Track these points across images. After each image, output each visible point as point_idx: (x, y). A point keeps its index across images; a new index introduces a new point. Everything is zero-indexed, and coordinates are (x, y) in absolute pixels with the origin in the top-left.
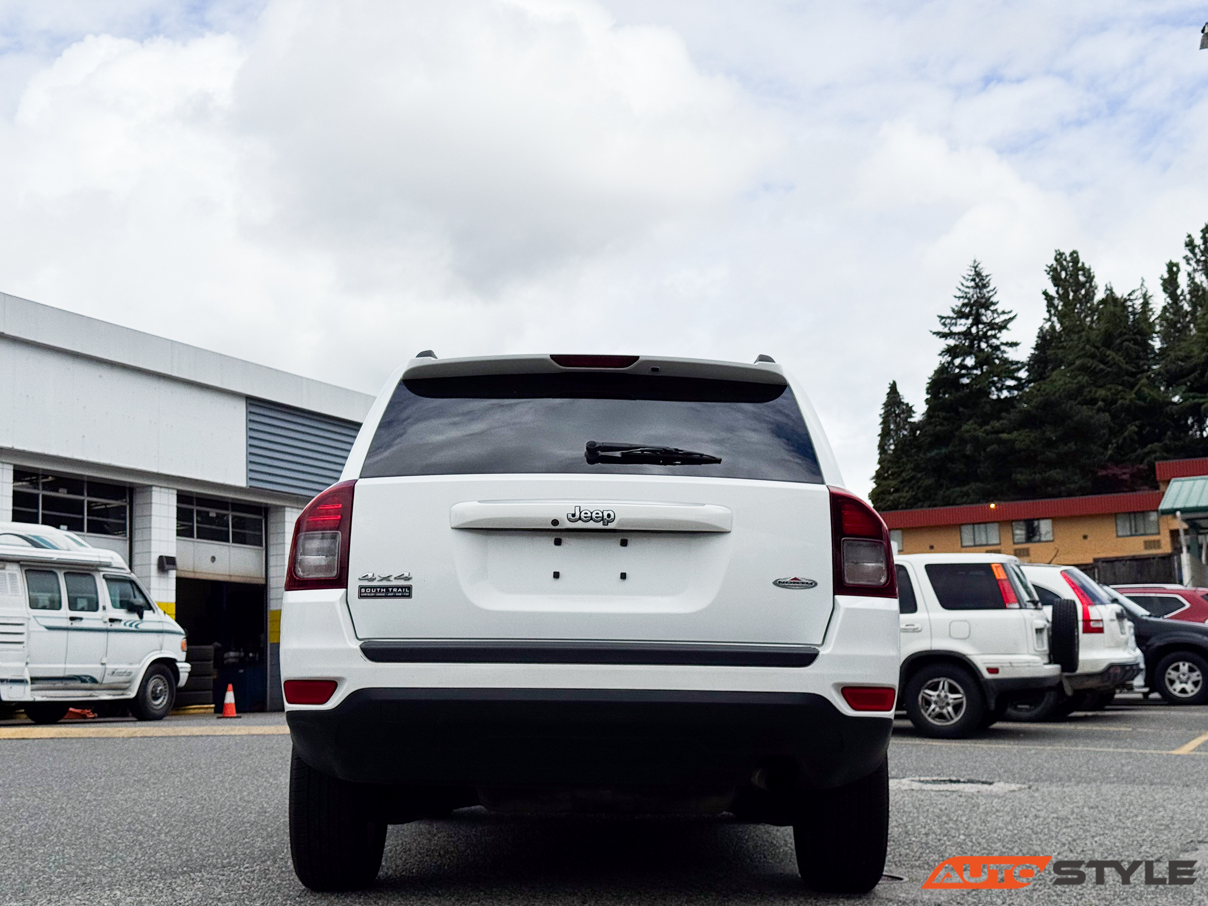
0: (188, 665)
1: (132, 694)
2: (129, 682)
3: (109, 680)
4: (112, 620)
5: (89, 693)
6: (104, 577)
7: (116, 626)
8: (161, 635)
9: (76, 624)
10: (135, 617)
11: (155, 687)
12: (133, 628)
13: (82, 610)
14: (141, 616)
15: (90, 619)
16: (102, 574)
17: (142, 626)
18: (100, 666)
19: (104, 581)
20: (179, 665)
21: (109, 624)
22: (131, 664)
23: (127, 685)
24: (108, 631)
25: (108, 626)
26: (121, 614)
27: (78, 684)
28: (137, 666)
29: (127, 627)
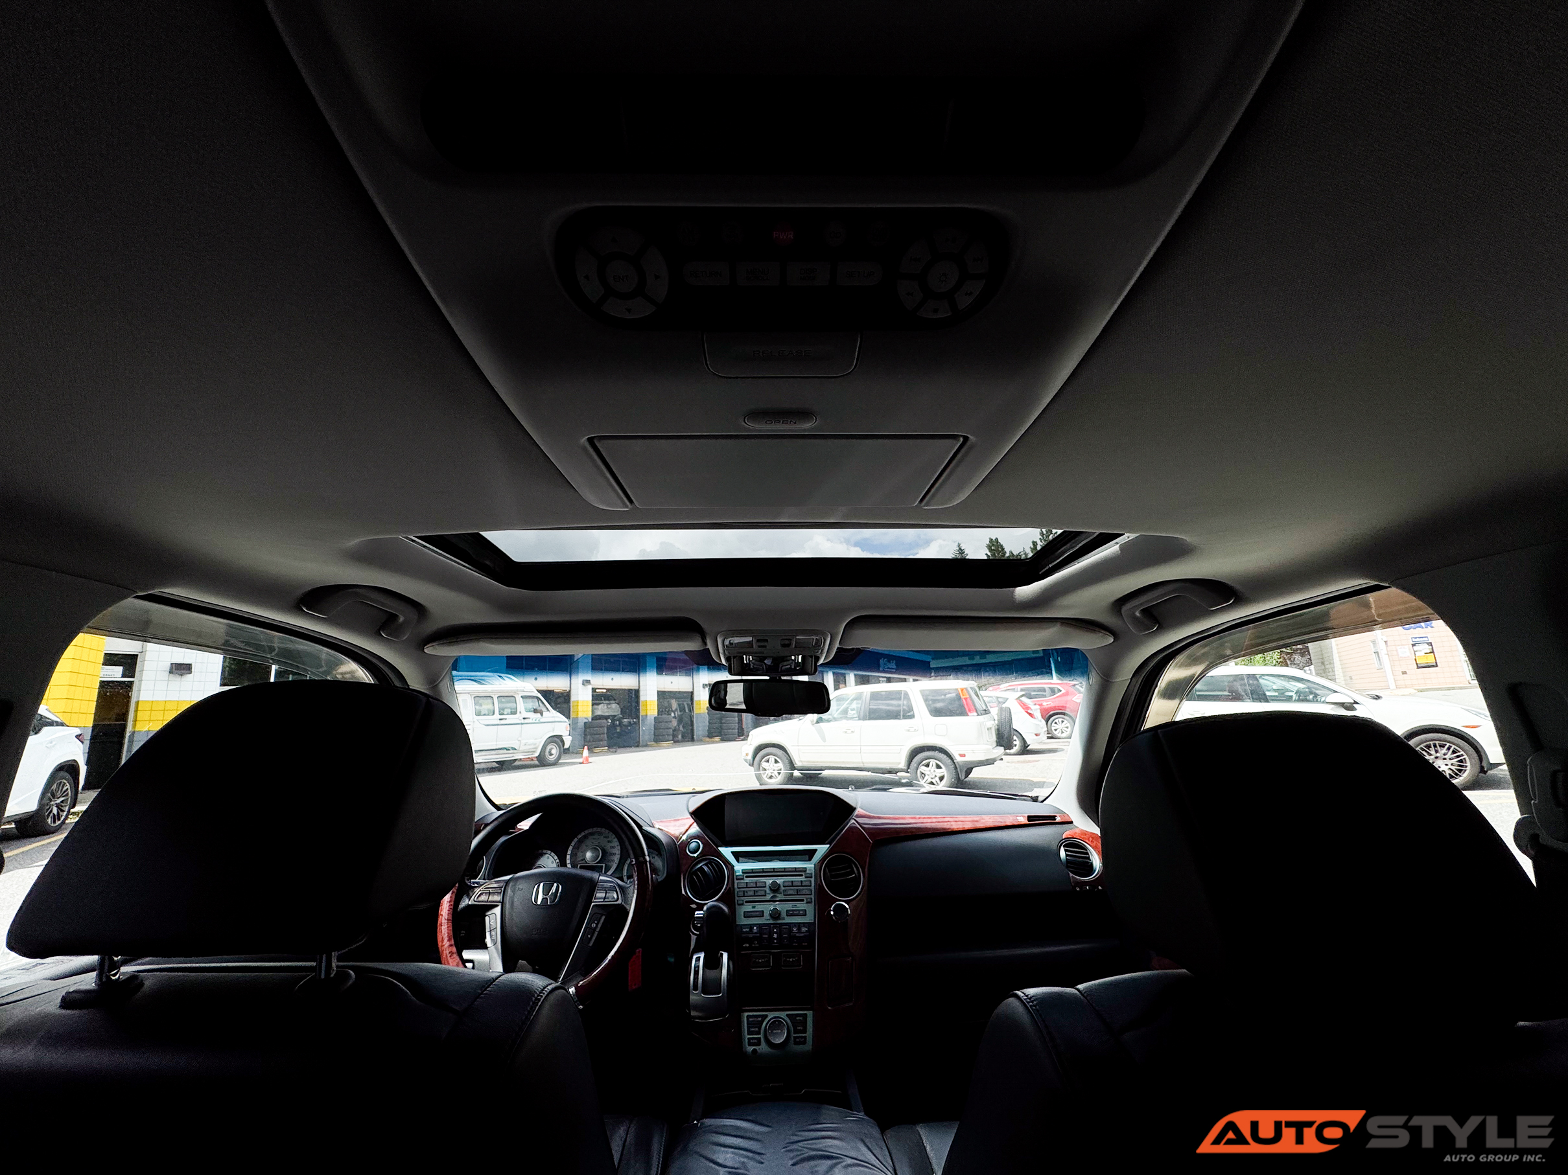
0: (570, 738)
1: (537, 754)
2: (535, 748)
3: (523, 748)
4: (524, 718)
5: (511, 755)
6: (522, 697)
7: (526, 721)
8: (553, 723)
9: (502, 722)
10: (539, 715)
11: (551, 750)
12: (537, 721)
13: (508, 714)
14: (542, 715)
15: (511, 719)
16: (520, 695)
17: (542, 720)
18: (518, 742)
19: (521, 699)
20: (563, 737)
21: (523, 720)
22: (536, 739)
23: (534, 750)
24: (522, 724)
25: (523, 721)
26: (532, 715)
27: (505, 751)
28: (540, 740)
29: (534, 721)
